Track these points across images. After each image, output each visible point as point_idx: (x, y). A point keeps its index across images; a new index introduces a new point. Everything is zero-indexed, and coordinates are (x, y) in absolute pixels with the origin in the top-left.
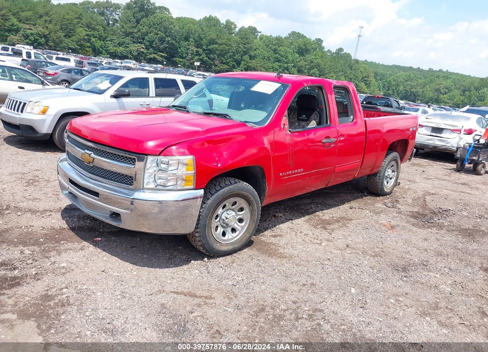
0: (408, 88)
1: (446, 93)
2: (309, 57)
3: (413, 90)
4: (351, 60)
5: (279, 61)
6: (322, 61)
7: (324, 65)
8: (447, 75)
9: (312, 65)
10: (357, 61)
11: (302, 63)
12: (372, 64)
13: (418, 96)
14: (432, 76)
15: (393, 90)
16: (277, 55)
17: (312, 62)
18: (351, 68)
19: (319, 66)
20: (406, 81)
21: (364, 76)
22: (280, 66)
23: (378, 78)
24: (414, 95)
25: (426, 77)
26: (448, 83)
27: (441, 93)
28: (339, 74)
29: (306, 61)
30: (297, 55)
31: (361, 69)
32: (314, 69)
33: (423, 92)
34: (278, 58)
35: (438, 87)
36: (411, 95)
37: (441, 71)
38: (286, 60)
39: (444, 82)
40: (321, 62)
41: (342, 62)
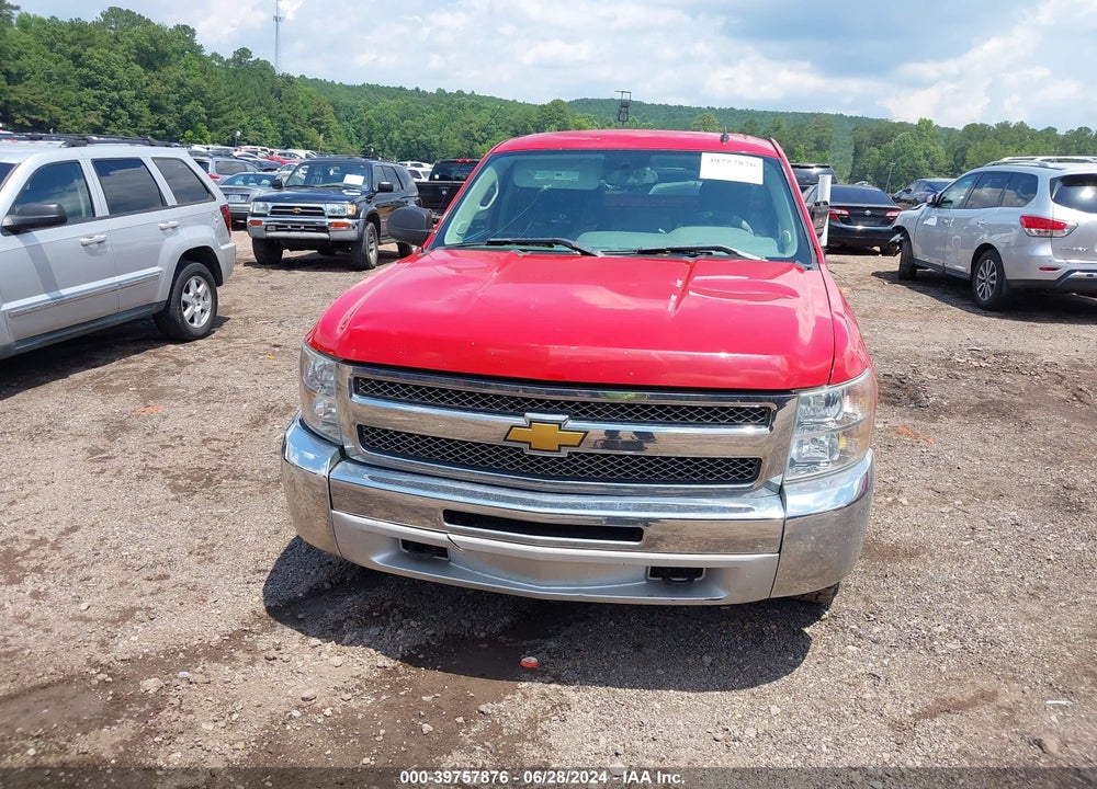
0: (410, 134)
1: (484, 141)
2: (174, 72)
3: (421, 137)
4: (273, 76)
5: (93, 85)
6: (207, 80)
7: (214, 91)
8: (477, 103)
9: (184, 91)
10: (289, 80)
11: (156, 88)
12: (318, 84)
13: (435, 149)
14: (449, 105)
15: (380, 141)
16: (85, 71)
17: (181, 85)
18: (279, 95)
19: (203, 94)
20: (403, 119)
21: (311, 113)
22: (101, 98)
23: (342, 115)
24: (426, 148)
25: (438, 109)
26: (482, 119)
27: (476, 141)
28: (254, 112)
29: (165, 83)
30: (138, 68)
31: (300, 98)
32: (190, 101)
33: (441, 140)
34: (88, 76)
35: (467, 128)
36: (418, 149)
37: (460, 94)
38: (112, 82)
39: (474, 118)
40: (205, 84)
41: (254, 82)
